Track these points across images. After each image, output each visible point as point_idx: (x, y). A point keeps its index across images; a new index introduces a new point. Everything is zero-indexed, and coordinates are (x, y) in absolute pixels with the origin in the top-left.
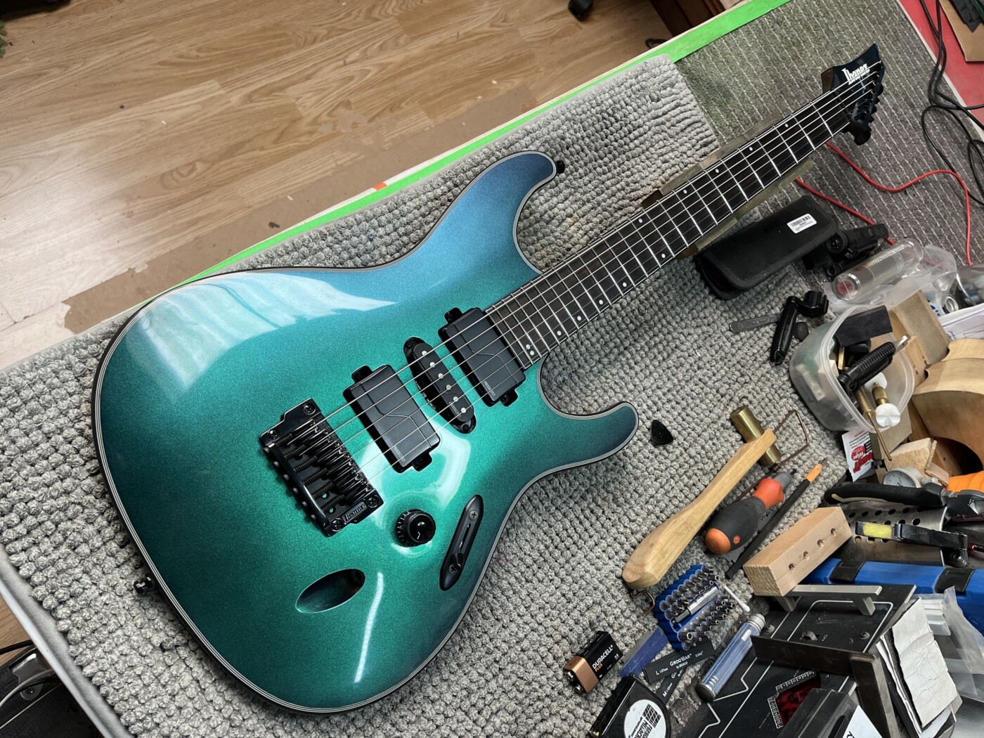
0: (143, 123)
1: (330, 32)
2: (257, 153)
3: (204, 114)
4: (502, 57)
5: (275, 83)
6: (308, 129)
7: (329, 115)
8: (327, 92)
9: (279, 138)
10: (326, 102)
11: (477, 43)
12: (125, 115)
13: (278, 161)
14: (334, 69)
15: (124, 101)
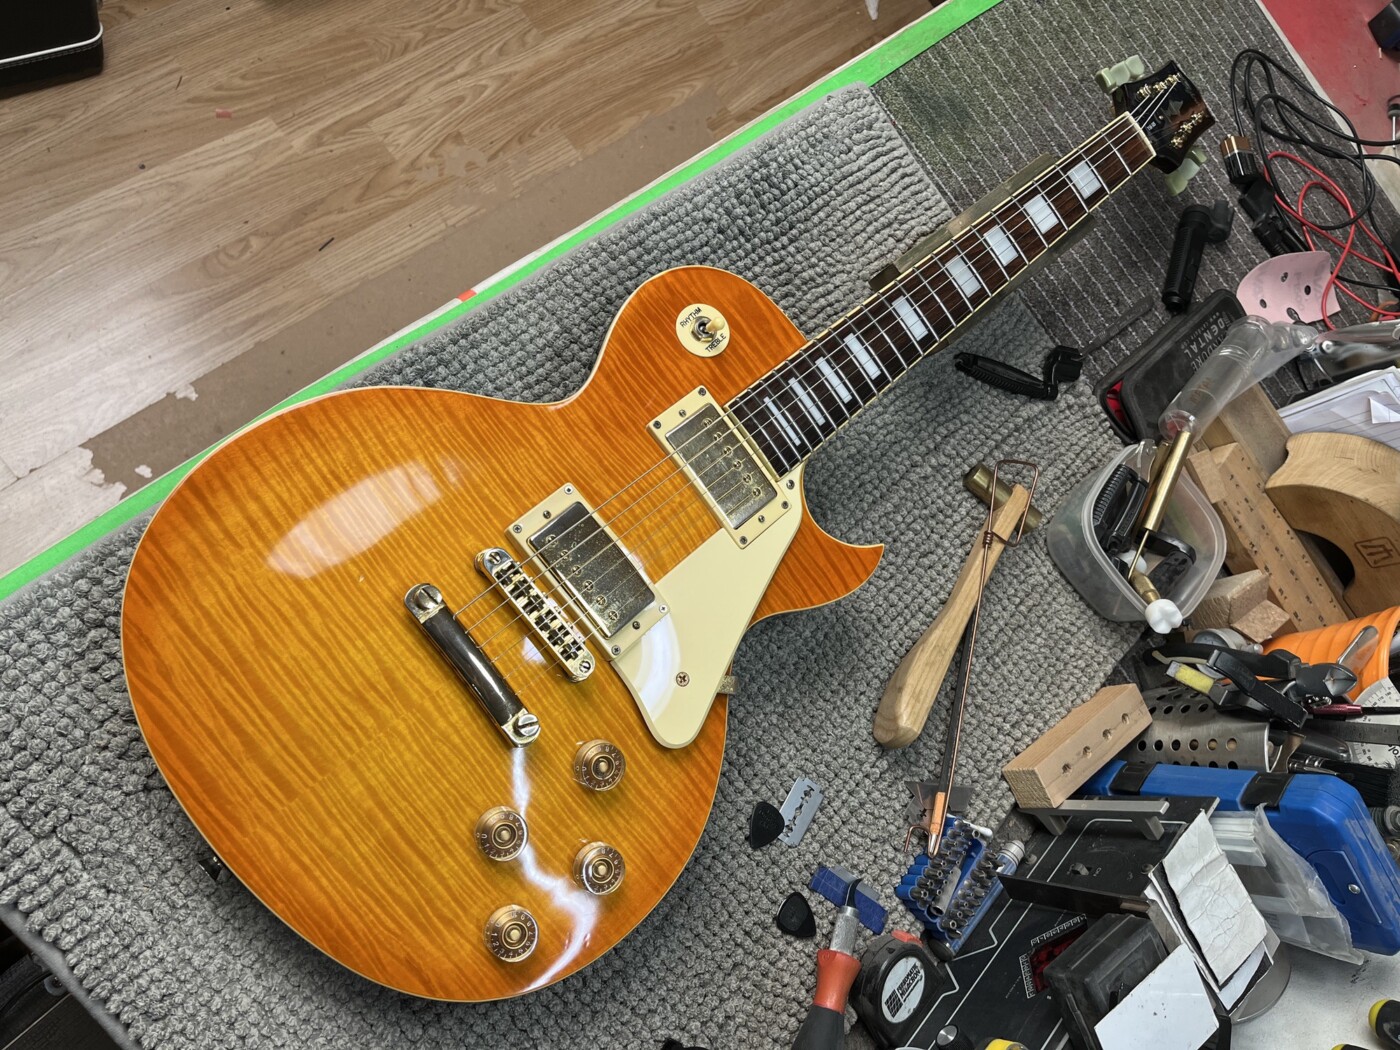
0: (173, 188)
1: (426, 36)
2: (333, 218)
3: (257, 167)
4: (676, 50)
5: (353, 114)
6: (403, 177)
7: (432, 155)
8: (427, 123)
9: (363, 194)
10: (428, 136)
11: (638, 32)
12: (145, 179)
13: (364, 227)
14: (436, 88)
15: (146, 158)
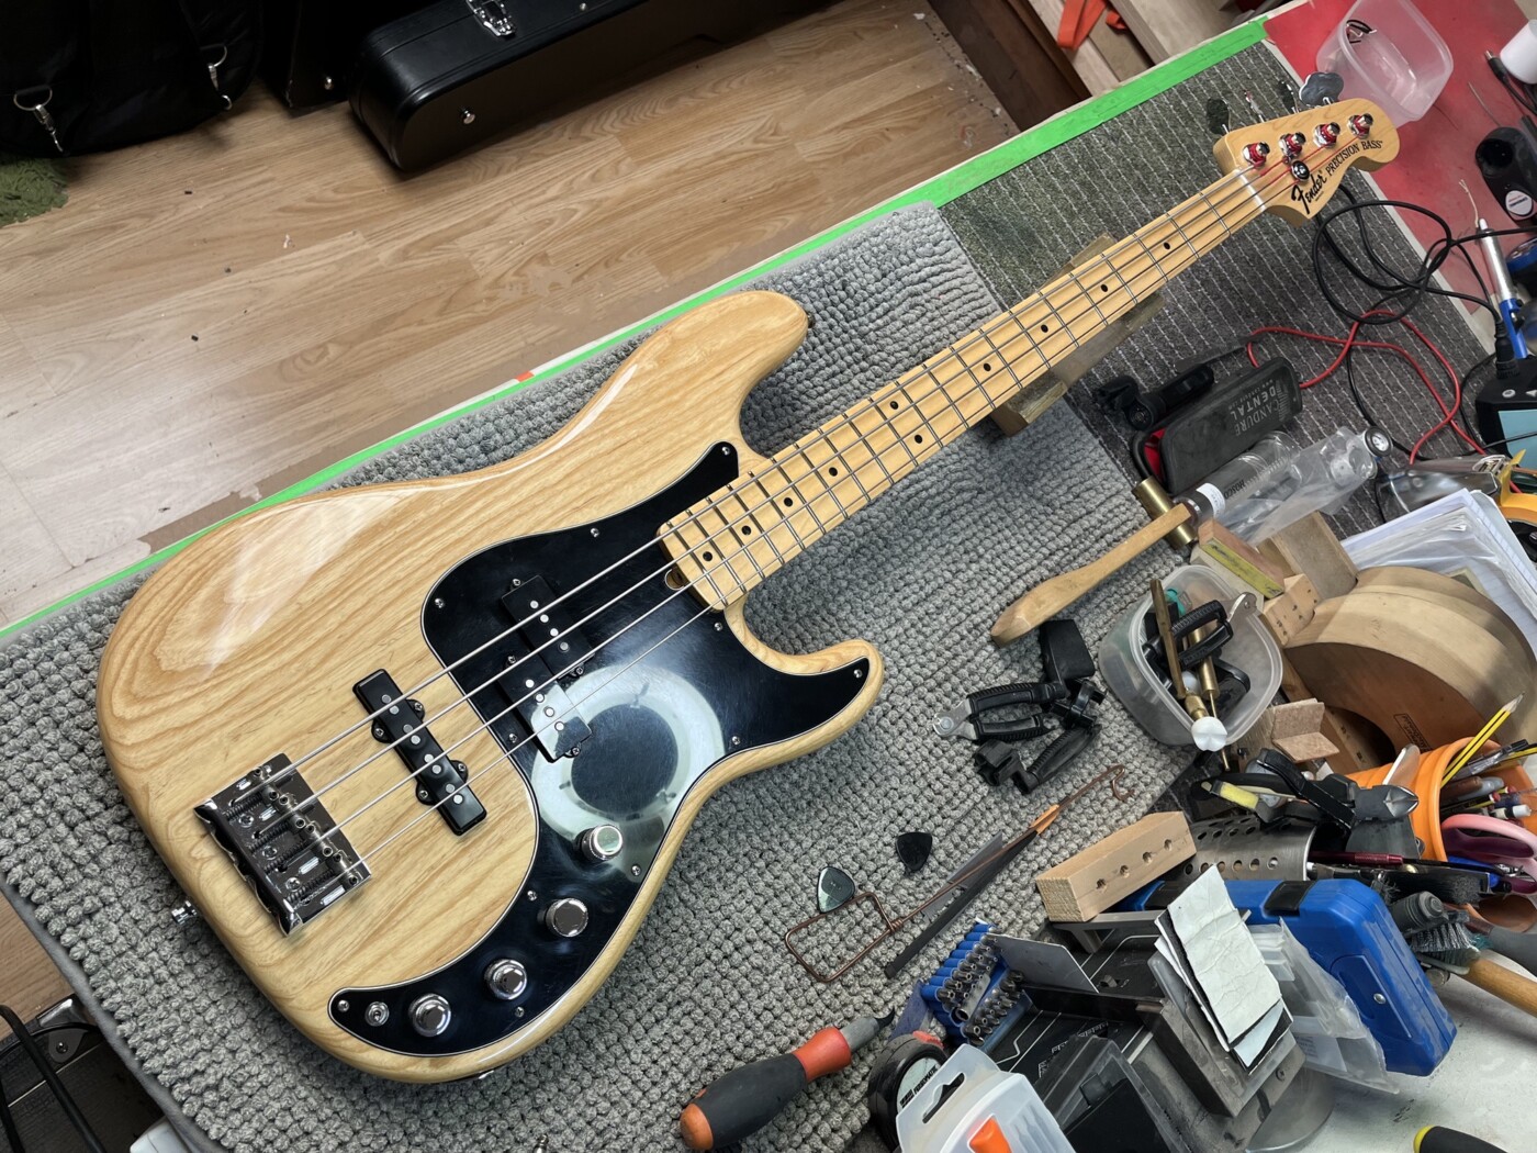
0: (256, 292)
1: (521, 159)
2: (413, 329)
3: (342, 277)
4: (770, 185)
5: (441, 231)
6: (485, 293)
7: (516, 274)
8: (514, 242)
9: (445, 309)
10: (514, 255)
11: (733, 165)
12: (230, 282)
13: (443, 340)
14: (526, 209)
15: (233, 262)
